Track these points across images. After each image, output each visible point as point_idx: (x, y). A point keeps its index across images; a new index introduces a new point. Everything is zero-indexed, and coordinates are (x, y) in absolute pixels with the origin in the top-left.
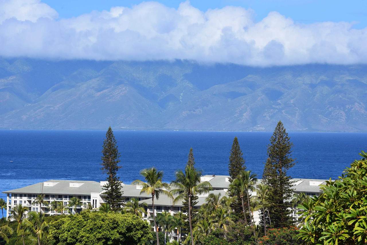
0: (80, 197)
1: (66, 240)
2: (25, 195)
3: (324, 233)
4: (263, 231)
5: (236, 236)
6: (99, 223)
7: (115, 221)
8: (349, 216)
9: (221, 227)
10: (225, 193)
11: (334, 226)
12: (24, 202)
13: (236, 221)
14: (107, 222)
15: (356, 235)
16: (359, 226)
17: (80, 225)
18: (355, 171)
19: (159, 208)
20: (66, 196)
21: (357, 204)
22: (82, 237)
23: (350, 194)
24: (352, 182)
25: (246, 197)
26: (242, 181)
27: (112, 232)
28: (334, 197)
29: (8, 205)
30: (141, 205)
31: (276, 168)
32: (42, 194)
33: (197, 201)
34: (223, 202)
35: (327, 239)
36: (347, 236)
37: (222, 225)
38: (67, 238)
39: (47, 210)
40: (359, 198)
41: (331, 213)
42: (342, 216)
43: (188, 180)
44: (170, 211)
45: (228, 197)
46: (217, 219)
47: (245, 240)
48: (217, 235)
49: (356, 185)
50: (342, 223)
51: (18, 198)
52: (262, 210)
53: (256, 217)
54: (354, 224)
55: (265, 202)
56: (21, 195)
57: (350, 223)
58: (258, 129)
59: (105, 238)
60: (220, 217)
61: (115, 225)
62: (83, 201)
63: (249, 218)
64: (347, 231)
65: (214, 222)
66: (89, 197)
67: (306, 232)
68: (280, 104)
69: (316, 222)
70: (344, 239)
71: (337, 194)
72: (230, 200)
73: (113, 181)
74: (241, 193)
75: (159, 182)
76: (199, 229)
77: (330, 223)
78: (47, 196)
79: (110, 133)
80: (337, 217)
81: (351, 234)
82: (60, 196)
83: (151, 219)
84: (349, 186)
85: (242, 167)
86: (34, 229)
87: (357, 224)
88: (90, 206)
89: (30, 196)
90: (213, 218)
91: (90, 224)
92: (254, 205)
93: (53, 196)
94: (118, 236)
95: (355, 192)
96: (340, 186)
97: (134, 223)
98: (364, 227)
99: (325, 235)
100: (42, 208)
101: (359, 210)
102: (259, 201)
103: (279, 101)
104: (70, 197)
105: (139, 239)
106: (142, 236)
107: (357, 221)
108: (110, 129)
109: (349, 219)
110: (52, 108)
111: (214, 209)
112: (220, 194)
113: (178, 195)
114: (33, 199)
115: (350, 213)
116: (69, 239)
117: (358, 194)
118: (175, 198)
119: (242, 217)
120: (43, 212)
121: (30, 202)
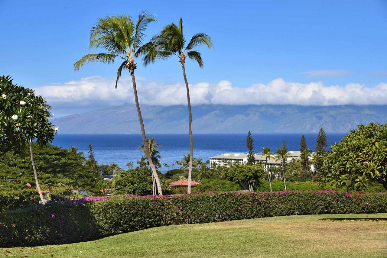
0: (239, 160)
1: (230, 176)
2: (217, 159)
3: (333, 168)
4: (315, 173)
5: (303, 175)
6: (243, 169)
7: (250, 168)
8: (344, 159)
9: (297, 172)
10: (299, 158)
11: (337, 164)
12: (217, 161)
13: (303, 169)
14: (247, 169)
15: (347, 168)
16: (349, 164)
17: (236, 170)
18: (347, 139)
19: (271, 164)
20: (233, 160)
21: (348, 154)
22: (236, 175)
23: (345, 149)
24: (346, 144)
25: (308, 159)
26: (306, 153)
27: (249, 173)
28: (337, 151)
29: (211, 163)
30: (263, 163)
31: (320, 147)
32: (224, 159)
33: (287, 161)
34: (298, 162)
35: (334, 170)
36: (343, 169)
37: (297, 171)
38: (230, 175)
39: (226, 165)
40: (349, 151)
41: (335, 159)
42: (341, 160)
43: (282, 152)
44: (276, 166)
45: (300, 159)
46: (295, 169)
47: (307, 177)
48: (295, 175)
49: (347, 145)
50: (341, 163)
51: (215, 160)
52: (315, 165)
53: (312, 168)
54: (346, 163)
55: (316, 161)
56: (216, 159)
57: (344, 163)
58: (313, 132)
59: (246, 176)
60: (296, 167)
61: (250, 170)
62: (240, 161)
63: (309, 168)
64: (343, 166)
65: (294, 170)
66: (242, 160)
67: (323, 168)
68: (323, 122)
69: (328, 163)
70: (341, 170)
71: (338, 150)
72: (301, 161)
73: (251, 153)
74: (305, 158)
75: (269, 153)
76: (288, 173)
77: (335, 163)
78: (226, 159)
79: (249, 133)
80: (338, 160)
81: (345, 168)
82: (231, 160)
83: (268, 169)
84: (344, 146)
85: (306, 147)
86: (219, 172)
87: (348, 163)
88: (243, 163)
89: (219, 159)
90: (294, 168)
91: (239, 170)
92: (312, 163)
93: (228, 159)
94: (251, 175)
95: (347, 148)
96: (340, 146)
97: (258, 169)
98: (351, 164)
99: (333, 169)
100: (224, 164)
101: (349, 156)
102: (313, 161)
103: (322, 120)
104: (235, 160)
105: (260, 176)
106: (261, 175)
107: (348, 162)
108: (249, 132)
109: (344, 161)
110: (228, 125)
111: (294, 164)
112: (296, 158)
113: (278, 158)
114: (220, 161)
115: (344, 158)
116: (231, 176)
117: (348, 149)
118: (276, 160)
119: (306, 168)
120: (224, 166)
121: (219, 162)
